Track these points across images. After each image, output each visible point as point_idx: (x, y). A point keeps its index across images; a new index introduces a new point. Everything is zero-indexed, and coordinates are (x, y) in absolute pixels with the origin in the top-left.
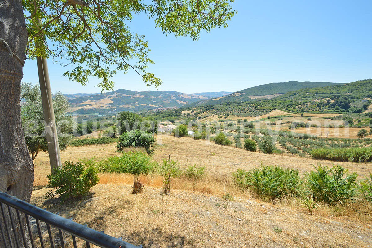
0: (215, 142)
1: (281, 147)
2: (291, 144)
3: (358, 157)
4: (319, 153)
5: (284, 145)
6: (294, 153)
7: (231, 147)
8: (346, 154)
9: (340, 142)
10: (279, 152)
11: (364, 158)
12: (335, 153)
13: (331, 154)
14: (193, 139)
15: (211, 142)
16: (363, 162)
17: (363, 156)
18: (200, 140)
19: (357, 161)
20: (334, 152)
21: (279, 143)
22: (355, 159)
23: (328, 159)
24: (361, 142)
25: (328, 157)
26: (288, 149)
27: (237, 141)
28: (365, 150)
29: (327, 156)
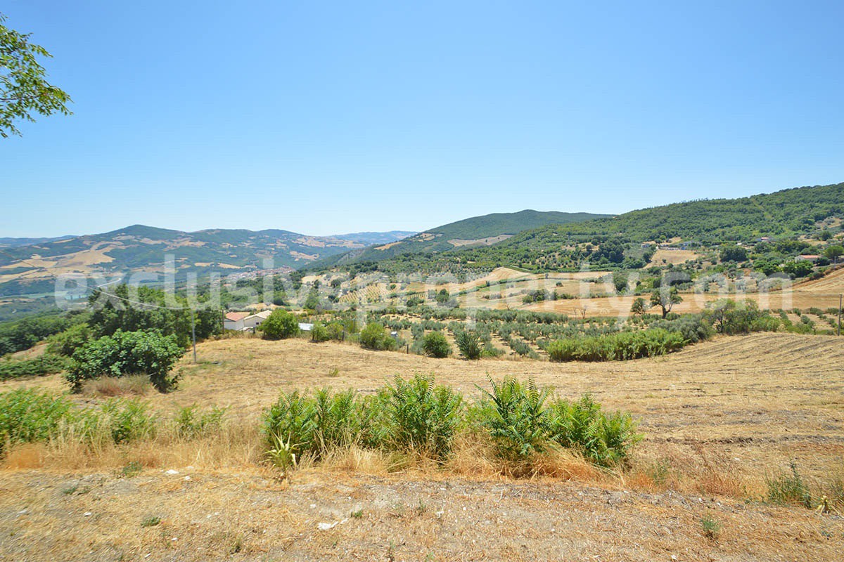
1: (503, 342)
2: (521, 335)
3: (622, 350)
4: (559, 350)
5: (506, 339)
6: (523, 352)
7: (395, 352)
8: (603, 347)
9: (605, 324)
10: (494, 354)
11: (630, 351)
12: (586, 347)
13: (580, 348)
14: (310, 342)
15: (351, 345)
16: (631, 359)
17: (629, 347)
18: (327, 343)
19: (622, 359)
20: (584, 344)
21: (500, 334)
22: (617, 355)
23: (576, 359)
24: (636, 322)
25: (575, 355)
26: (512, 347)
28: (632, 337)
29: (574, 353)
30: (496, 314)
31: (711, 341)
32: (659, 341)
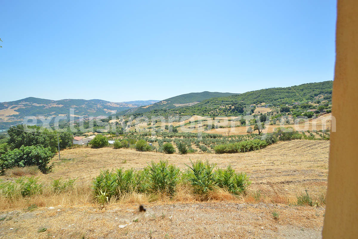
0: (135, 149)
1: (196, 146)
2: (204, 143)
3: (243, 148)
4: (219, 149)
5: (198, 145)
6: (205, 150)
7: (151, 152)
8: (236, 147)
9: (237, 138)
10: (193, 152)
11: (247, 148)
13: (227, 148)
14: (114, 149)
15: (132, 149)
16: (247, 152)
18: (121, 149)
19: (243, 152)
20: (229, 146)
21: (195, 143)
22: (242, 150)
23: (226, 153)
24: (248, 137)
25: (225, 151)
26: (200, 148)
28: (247, 143)
29: (225, 150)
30: (193, 135)
31: (277, 144)
32: (257, 144)
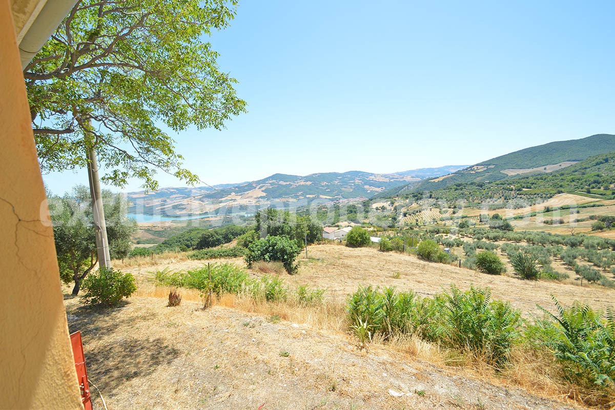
0: (417, 257)
1: (566, 266)
2: (589, 261)
5: (570, 264)
6: (593, 278)
7: (448, 265)
10: (555, 277)
14: (379, 251)
18: (391, 253)
21: (562, 258)
26: (577, 272)
27: (469, 256)
30: (557, 239)
